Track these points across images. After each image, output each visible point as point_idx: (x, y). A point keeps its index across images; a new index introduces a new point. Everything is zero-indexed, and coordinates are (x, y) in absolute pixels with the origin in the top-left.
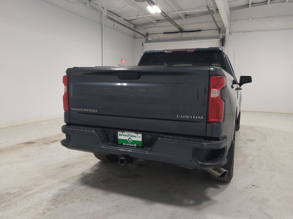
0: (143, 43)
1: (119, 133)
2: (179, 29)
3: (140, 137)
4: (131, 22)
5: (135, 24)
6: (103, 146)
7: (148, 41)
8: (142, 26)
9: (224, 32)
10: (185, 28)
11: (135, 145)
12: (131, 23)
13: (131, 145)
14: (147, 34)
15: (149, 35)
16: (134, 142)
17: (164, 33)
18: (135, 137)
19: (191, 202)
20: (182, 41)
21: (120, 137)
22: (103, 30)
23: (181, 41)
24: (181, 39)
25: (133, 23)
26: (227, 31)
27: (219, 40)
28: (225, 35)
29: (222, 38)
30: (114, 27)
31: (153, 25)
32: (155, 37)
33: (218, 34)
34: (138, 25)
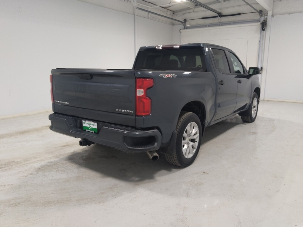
0: (180, 30)
1: (83, 121)
2: (217, 13)
3: (95, 125)
4: (169, 8)
5: (173, 10)
6: (71, 130)
7: (186, 28)
8: (180, 12)
9: (266, 14)
10: (225, 12)
11: (93, 132)
12: (168, 10)
13: (91, 131)
14: (185, 20)
15: (187, 21)
16: (93, 129)
17: (202, 18)
18: (93, 125)
19: (137, 179)
20: (221, 25)
21: (84, 125)
22: (136, 20)
23: (219, 26)
24: (219, 24)
25: (171, 10)
26: (270, 14)
27: (259, 24)
28: (267, 18)
29: (263, 22)
30: (148, 16)
31: (191, 11)
32: (194, 23)
33: (259, 17)
34: (177, 11)
